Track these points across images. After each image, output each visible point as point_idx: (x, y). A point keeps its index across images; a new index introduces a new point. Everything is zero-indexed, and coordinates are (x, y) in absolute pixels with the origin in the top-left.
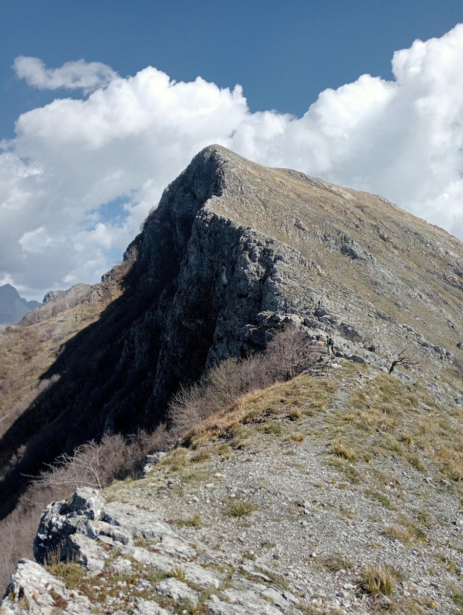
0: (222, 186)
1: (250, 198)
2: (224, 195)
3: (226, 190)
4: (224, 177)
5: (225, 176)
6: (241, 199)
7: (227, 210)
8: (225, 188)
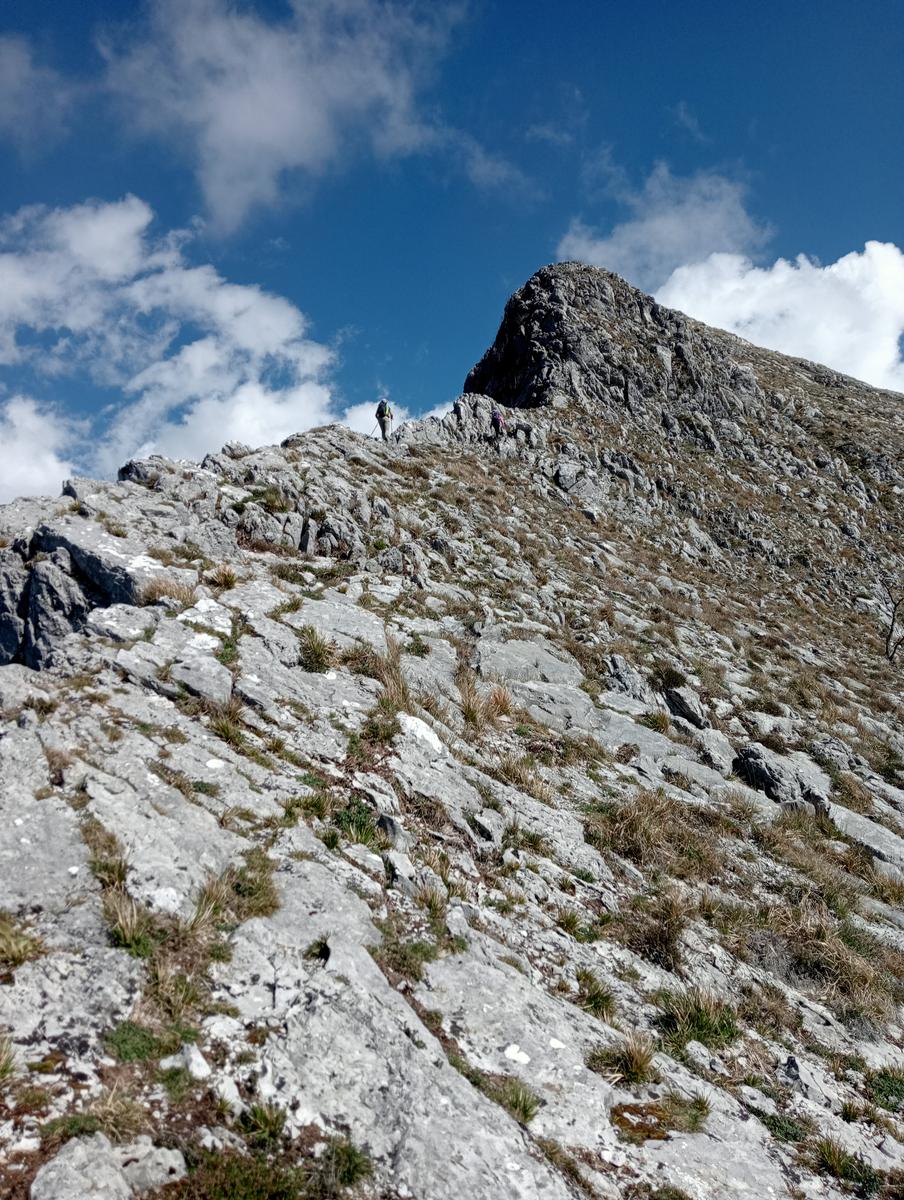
0: (539, 348)
1: (745, 412)
2: (560, 400)
3: (571, 366)
4: (554, 299)
5: (561, 293)
6: (685, 421)
7: (595, 497)
8: (567, 354)
